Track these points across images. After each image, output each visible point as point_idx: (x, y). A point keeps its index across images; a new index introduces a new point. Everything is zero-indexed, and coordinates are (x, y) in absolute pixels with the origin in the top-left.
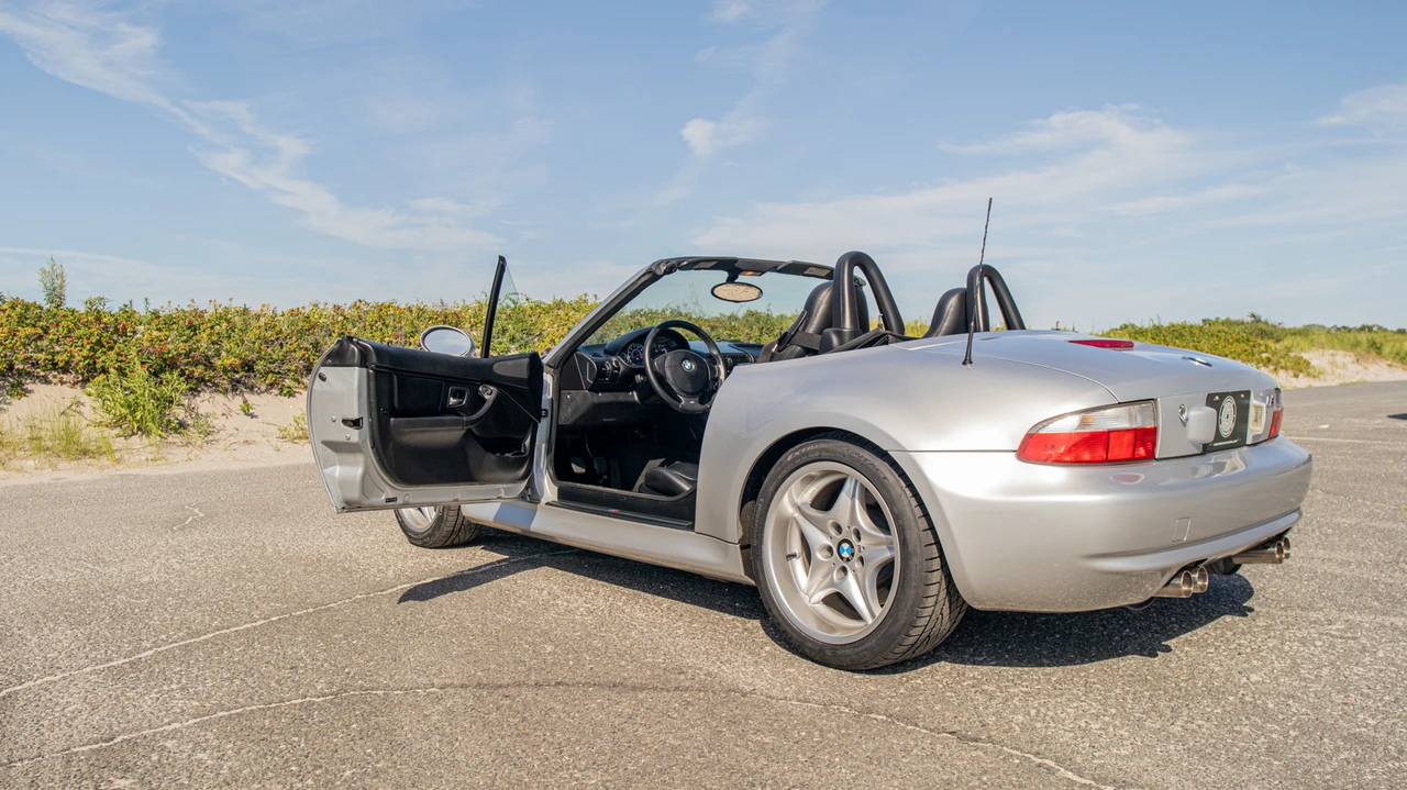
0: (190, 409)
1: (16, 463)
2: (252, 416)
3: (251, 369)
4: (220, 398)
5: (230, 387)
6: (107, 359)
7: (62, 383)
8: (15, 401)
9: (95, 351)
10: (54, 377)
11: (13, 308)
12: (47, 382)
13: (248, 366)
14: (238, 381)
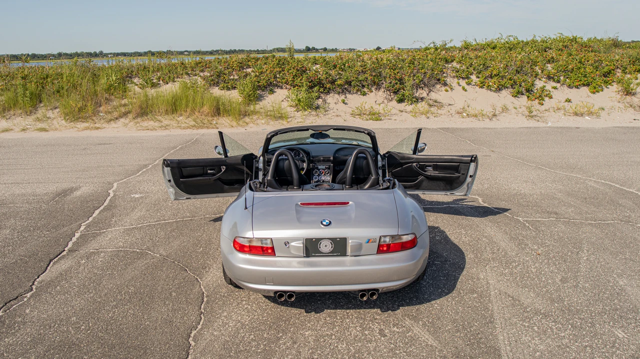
0: (325, 101)
1: (259, 121)
2: (346, 104)
3: (350, 85)
4: (336, 96)
5: (341, 91)
6: (297, 81)
7: (286, 88)
8: (270, 96)
9: (294, 79)
10: (285, 86)
11: (276, 60)
12: (282, 88)
13: (349, 83)
14: (345, 89)
